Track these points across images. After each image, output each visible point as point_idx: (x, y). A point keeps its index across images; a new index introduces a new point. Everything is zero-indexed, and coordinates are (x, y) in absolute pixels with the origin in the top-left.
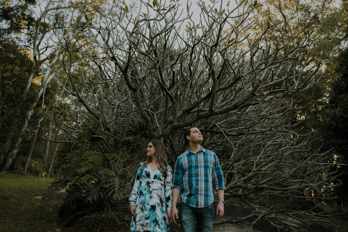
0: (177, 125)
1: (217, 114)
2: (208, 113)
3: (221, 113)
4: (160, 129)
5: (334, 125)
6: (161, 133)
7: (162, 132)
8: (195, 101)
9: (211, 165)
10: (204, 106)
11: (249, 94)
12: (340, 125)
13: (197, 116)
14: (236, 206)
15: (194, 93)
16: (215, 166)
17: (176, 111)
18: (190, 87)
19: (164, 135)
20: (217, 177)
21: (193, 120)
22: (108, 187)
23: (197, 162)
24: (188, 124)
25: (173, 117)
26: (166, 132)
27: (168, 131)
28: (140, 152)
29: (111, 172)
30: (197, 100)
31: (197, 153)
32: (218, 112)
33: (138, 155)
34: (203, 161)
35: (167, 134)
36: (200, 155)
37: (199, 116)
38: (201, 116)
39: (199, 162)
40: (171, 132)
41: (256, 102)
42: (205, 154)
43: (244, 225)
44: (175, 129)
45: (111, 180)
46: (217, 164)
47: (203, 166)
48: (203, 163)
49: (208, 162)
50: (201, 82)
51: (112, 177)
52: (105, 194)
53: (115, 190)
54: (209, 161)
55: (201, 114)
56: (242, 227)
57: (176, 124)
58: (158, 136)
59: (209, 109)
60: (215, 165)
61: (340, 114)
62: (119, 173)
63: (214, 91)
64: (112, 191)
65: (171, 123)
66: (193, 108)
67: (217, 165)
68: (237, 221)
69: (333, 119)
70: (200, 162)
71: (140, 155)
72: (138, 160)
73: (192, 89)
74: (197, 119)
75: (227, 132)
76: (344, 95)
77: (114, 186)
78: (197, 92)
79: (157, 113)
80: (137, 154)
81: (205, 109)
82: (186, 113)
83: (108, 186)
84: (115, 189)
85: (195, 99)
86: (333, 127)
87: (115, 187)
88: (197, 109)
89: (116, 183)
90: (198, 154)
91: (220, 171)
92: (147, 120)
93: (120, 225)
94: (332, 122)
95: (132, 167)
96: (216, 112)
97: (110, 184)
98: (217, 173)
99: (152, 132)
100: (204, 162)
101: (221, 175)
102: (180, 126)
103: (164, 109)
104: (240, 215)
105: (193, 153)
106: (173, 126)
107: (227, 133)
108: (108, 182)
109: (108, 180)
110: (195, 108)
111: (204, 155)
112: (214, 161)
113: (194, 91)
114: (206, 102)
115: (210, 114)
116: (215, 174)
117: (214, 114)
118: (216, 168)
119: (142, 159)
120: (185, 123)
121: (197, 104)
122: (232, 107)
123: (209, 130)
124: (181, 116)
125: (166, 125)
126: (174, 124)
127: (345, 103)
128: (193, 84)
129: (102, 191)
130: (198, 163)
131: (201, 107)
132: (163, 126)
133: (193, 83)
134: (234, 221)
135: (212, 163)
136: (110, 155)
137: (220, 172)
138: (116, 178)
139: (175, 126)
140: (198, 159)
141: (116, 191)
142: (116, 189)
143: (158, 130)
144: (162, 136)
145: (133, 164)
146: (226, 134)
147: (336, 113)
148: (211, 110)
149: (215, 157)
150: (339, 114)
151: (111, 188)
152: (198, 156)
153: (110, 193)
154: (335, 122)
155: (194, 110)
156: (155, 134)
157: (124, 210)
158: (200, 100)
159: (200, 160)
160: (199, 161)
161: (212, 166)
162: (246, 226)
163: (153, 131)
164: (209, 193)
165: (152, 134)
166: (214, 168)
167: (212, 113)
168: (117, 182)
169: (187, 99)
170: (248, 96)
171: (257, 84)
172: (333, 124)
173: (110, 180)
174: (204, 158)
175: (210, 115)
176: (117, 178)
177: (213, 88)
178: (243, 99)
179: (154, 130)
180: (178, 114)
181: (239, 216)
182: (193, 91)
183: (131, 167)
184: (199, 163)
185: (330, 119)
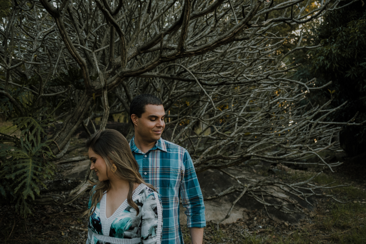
0: (128, 72)
1: (189, 55)
2: (177, 53)
3: (197, 53)
4: (102, 77)
5: (328, 66)
6: (103, 84)
7: (105, 82)
8: (156, 33)
9: (175, 179)
10: (168, 40)
11: (241, 24)
12: (335, 66)
13: (159, 58)
14: (210, 173)
15: (154, 21)
16: (186, 180)
17: (125, 49)
18: (149, 12)
19: (108, 87)
20: (190, 200)
21: (152, 63)
22: (13, 178)
23: (146, 173)
24: (145, 69)
25: (122, 59)
26: (111, 82)
27: (114, 81)
28: (72, 112)
29: (20, 151)
30: (158, 32)
31: (147, 154)
32: (192, 52)
33: (70, 116)
34: (158, 170)
35: (113, 86)
36: (153, 157)
37: (162, 58)
38: (165, 57)
39: (150, 173)
40: (118, 82)
41: (246, 37)
42: (164, 154)
43: (221, 201)
44: (124, 78)
45: (20, 166)
46: (191, 174)
47: (158, 184)
48: (158, 176)
49: (169, 174)
50: (165, 5)
51: (21, 161)
52: (8, 189)
53: (25, 183)
54: (172, 170)
55: (165, 54)
56: (220, 204)
57: (127, 69)
58: (99, 88)
59: (179, 46)
60: (186, 176)
61: (337, 51)
62: (34, 152)
63: (186, 18)
64: (20, 185)
65: (119, 67)
66: (153, 44)
67: (189, 177)
68: (213, 197)
69: (327, 58)
70: (153, 174)
71: (72, 117)
72: (71, 124)
73: (151, 14)
74: (159, 62)
75: (202, 79)
76: (340, 28)
77: (25, 175)
78: (158, 20)
79: (98, 52)
80: (69, 114)
81: (170, 45)
82: (142, 52)
83: (13, 176)
84: (25, 180)
85: (155, 29)
86: (326, 68)
87: (25, 178)
88: (159, 45)
89: (29, 170)
90: (150, 154)
91: (195, 189)
92: (81, 63)
93: (50, 214)
94: (325, 62)
95: (62, 134)
96: (188, 52)
97: (18, 173)
98: (190, 192)
99: (90, 81)
100: (161, 174)
101: (197, 198)
102: (133, 73)
103: (109, 45)
104: (216, 185)
105: (140, 152)
106: (122, 72)
107: (203, 81)
108: (13, 169)
109: (14, 166)
110: (156, 44)
111: (162, 157)
112: (184, 169)
113: (155, 17)
114: (173, 35)
115: (180, 55)
116: (186, 194)
117: (185, 55)
118: (187, 183)
119: (76, 122)
120: (141, 69)
121: (159, 38)
122: (213, 44)
123: (176, 77)
124: (135, 57)
125: (111, 70)
126: (123, 70)
127: (343, 38)
128: (152, 7)
129: (4, 183)
130: (148, 174)
131: (164, 43)
132: (107, 72)
133: (153, 4)
134: (210, 198)
135: (178, 174)
136: (22, 120)
137: (195, 191)
138: (29, 162)
139: (125, 72)
140: (150, 166)
141: (28, 184)
142: (28, 181)
143: (99, 79)
144: (104, 88)
145: (63, 131)
146: (201, 83)
147: (333, 50)
148: (181, 48)
149: (185, 159)
150: (335, 51)
151: (19, 180)
152: (150, 159)
153: (17, 189)
154: (329, 62)
155: (155, 47)
156: (94, 85)
157: (49, 203)
158: (163, 32)
159: (153, 168)
160: (150, 170)
161: (177, 179)
162: (224, 202)
163: (91, 79)
164: (169, 239)
165: (91, 84)
166: (184, 182)
167: (182, 53)
168: (30, 168)
169: (143, 30)
170: (240, 26)
171: (255, 8)
172: (327, 64)
173: (17, 165)
174: (162, 163)
175: (179, 57)
176: (31, 160)
177: (185, 13)
178: (232, 32)
179: (93, 79)
180: (131, 54)
181: (215, 188)
182: (152, 18)
183: (60, 134)
184: (150, 176)
185: (323, 58)
